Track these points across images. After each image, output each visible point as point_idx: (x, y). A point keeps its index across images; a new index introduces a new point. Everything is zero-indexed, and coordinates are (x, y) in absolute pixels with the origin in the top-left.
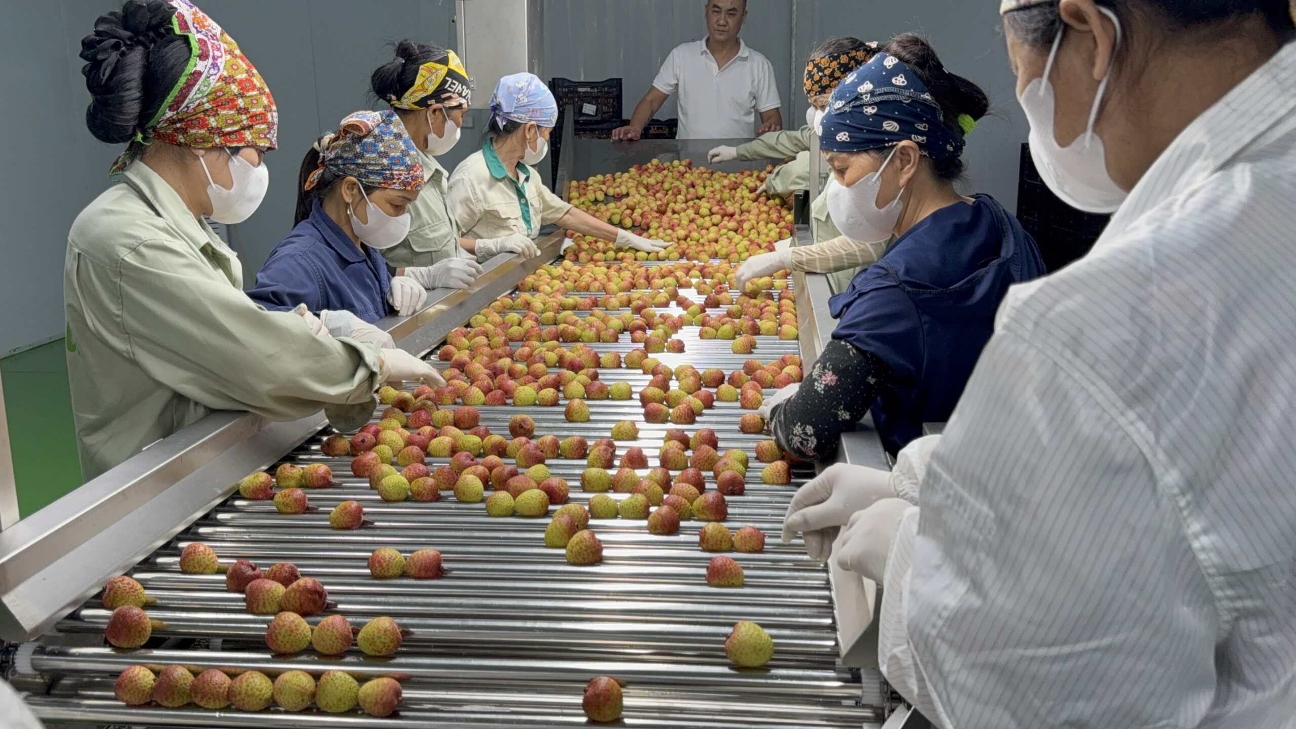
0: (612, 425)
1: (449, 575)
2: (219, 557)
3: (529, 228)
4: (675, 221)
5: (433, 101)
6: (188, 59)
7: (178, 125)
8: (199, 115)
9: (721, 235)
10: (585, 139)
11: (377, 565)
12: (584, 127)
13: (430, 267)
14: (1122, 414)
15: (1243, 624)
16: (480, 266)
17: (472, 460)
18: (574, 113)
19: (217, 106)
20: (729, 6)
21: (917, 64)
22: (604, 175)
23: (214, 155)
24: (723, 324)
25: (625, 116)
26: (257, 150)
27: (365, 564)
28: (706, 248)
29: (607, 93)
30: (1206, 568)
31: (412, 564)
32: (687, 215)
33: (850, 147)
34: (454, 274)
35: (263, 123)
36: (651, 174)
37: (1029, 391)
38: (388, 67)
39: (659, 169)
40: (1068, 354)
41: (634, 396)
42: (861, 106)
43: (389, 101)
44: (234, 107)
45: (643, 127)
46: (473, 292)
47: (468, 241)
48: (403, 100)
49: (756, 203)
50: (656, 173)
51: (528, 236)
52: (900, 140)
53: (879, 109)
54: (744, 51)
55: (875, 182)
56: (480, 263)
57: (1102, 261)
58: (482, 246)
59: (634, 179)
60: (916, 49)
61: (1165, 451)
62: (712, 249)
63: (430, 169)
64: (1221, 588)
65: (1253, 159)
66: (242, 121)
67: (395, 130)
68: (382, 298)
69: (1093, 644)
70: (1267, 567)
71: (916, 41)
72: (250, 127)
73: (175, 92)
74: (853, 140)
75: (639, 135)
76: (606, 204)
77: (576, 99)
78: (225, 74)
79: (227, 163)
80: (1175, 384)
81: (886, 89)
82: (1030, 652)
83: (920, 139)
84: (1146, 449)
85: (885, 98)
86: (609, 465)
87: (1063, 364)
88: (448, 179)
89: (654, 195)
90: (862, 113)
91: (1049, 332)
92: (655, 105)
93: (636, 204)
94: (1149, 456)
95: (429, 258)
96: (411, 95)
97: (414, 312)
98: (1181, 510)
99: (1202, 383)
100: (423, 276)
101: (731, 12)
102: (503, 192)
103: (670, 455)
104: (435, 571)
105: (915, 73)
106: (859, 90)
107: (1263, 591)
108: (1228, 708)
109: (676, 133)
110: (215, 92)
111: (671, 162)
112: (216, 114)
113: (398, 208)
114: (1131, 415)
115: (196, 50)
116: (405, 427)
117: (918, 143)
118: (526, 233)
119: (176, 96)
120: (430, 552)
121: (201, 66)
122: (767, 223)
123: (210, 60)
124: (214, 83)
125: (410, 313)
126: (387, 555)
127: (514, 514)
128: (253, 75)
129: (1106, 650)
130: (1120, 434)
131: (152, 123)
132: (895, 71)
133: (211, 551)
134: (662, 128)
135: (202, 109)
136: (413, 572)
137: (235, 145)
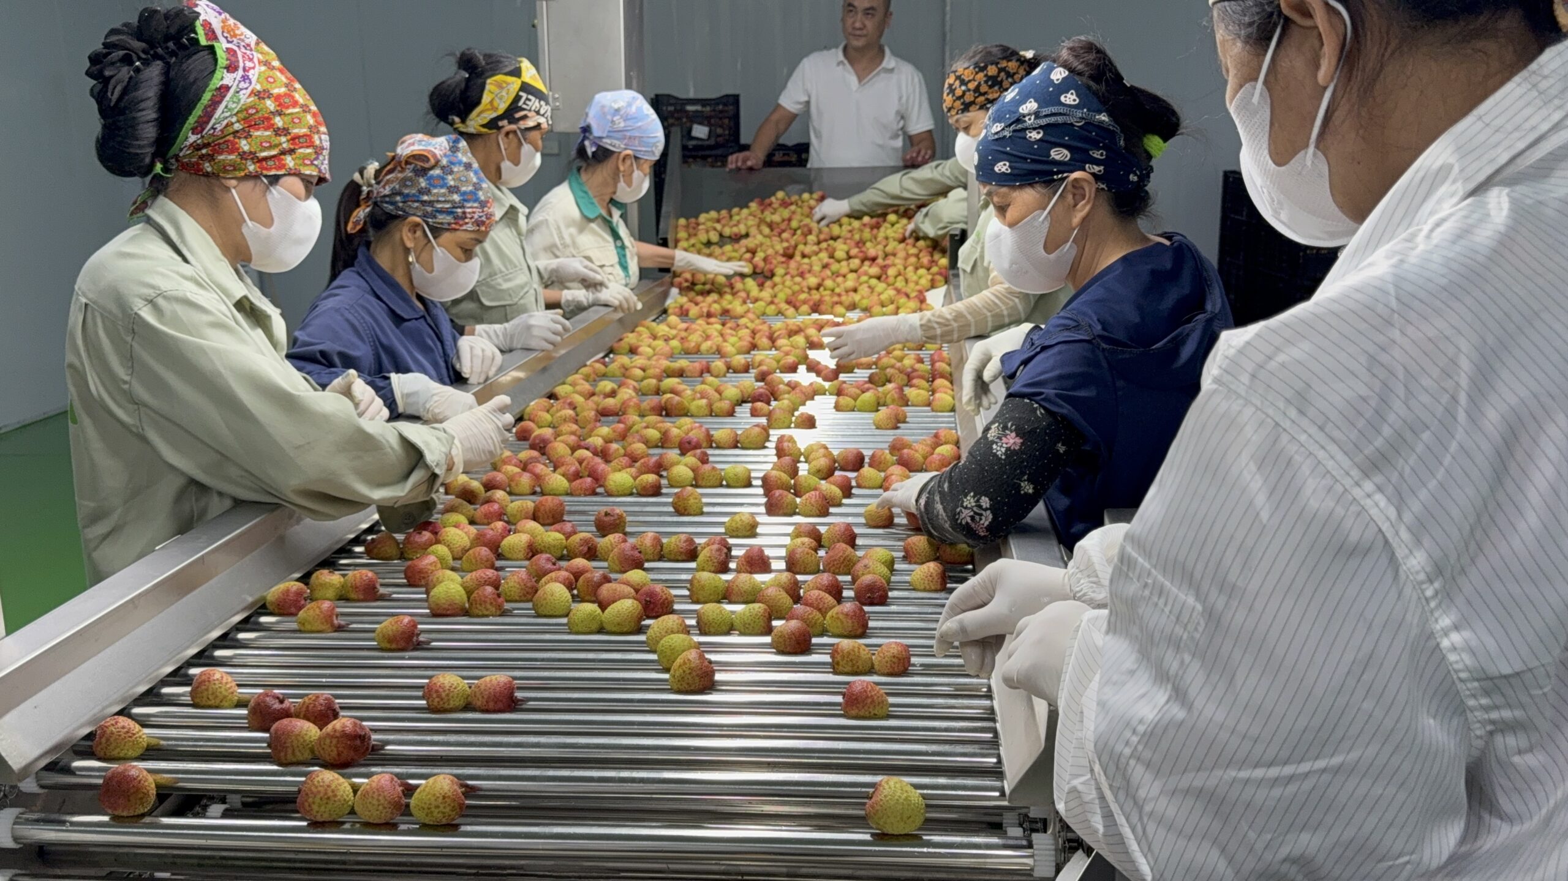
0: (726, 519)
1: (524, 706)
2: (239, 686)
3: (627, 276)
4: (806, 267)
5: (505, 122)
6: (213, 72)
7: (204, 151)
8: (228, 138)
9: (861, 284)
10: (695, 168)
11: (435, 695)
12: (694, 153)
13: (506, 325)
14: (1357, 484)
15: (1499, 739)
16: (567, 323)
17: (554, 564)
18: (683, 136)
19: (250, 126)
20: (867, 5)
21: (1091, 77)
22: (718, 211)
23: (249, 185)
24: (863, 392)
25: (744, 139)
26: (303, 180)
27: (420, 694)
28: (844, 298)
29: (721, 112)
30: (1456, 671)
31: (478, 694)
32: (820, 260)
33: (1011, 181)
34: (535, 332)
35: (308, 147)
36: (775, 210)
37: (1245, 457)
38: (449, 82)
39: (785, 204)
40: (1293, 413)
41: (754, 482)
42: (1024, 130)
43: (452, 124)
44: (270, 126)
45: (765, 153)
46: (558, 355)
47: (553, 294)
48: (468, 122)
49: (902, 245)
50: (781, 209)
51: (626, 285)
52: (1072, 172)
53: (1045, 134)
54: (889, 61)
55: (1043, 222)
56: (568, 319)
57: (1333, 300)
58: (570, 298)
59: (755, 216)
60: (1091, 57)
61: (1409, 529)
62: (850, 299)
63: (504, 205)
64: (1474, 696)
65: (1511, 182)
66: (281, 144)
67: (465, 160)
68: (446, 362)
69: (1321, 764)
70: (1530, 670)
71: (1090, 47)
72: (291, 151)
73: (198, 112)
74: (1016, 172)
75: (761, 163)
76: (721, 247)
77: (684, 120)
78: (258, 87)
79: (264, 195)
80: (1420, 448)
81: (1054, 109)
82: (1244, 774)
83: (1096, 169)
84: (1385, 527)
85: (1052, 120)
86: (725, 569)
87: (1286, 424)
88: (528, 217)
89: (780, 235)
90: (1025, 138)
91: (1269, 386)
92: (782, 127)
93: (757, 246)
94: (1389, 535)
95: (503, 314)
96: (478, 115)
97: (487, 379)
98: (1427, 600)
99: (1454, 447)
100: (497, 336)
101: (869, 11)
102: (595, 233)
103: (798, 556)
104: (507, 701)
105: (1089, 88)
106: (1021, 110)
107: (1525, 699)
108: (1479, 843)
109: (806, 160)
110: (246, 110)
111: (800, 195)
112: (248, 136)
113: (467, 254)
114: (1369, 486)
115: (222, 60)
116: (472, 522)
117: (1093, 174)
118: (624, 282)
119: (200, 117)
120: (499, 678)
121: (228, 79)
122: (917, 269)
123: (240, 72)
124: (245, 98)
125: (482, 380)
126: (446, 682)
127: (601, 630)
128: (295, 90)
129: (1337, 770)
130: (1354, 508)
131: (174, 150)
132: (1064, 87)
133: (230, 679)
134: (788, 155)
135: (231, 130)
136: (479, 703)
137: (273, 173)
